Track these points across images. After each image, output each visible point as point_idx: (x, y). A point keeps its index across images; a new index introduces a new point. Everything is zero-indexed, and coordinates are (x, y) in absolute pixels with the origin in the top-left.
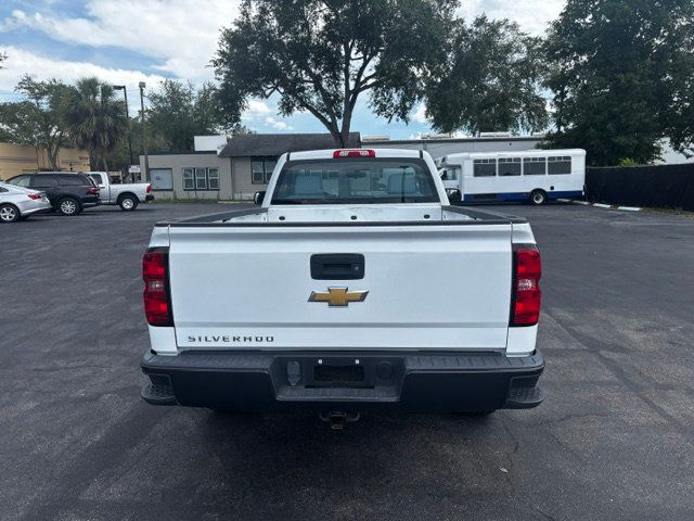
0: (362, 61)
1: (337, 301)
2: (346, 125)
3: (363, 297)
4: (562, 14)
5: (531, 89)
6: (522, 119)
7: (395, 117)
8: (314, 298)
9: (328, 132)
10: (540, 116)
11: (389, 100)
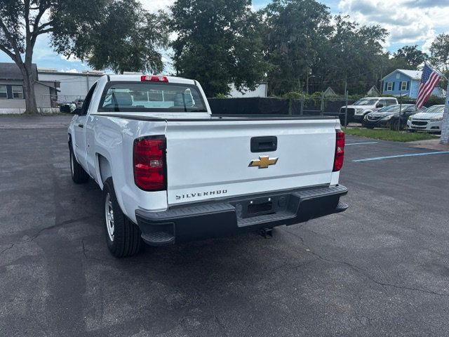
0: (38, 11)
1: (263, 165)
2: (29, 58)
3: (275, 162)
4: (175, 3)
5: (151, 47)
6: (147, 65)
7: (72, 56)
8: (251, 164)
9: (13, 62)
10: (158, 65)
11: (66, 43)
